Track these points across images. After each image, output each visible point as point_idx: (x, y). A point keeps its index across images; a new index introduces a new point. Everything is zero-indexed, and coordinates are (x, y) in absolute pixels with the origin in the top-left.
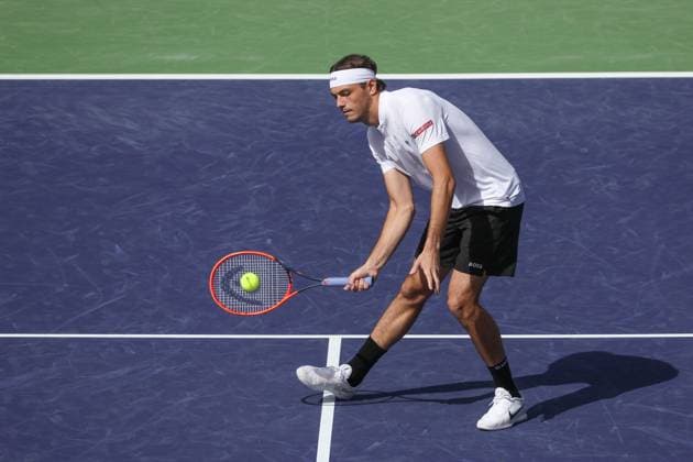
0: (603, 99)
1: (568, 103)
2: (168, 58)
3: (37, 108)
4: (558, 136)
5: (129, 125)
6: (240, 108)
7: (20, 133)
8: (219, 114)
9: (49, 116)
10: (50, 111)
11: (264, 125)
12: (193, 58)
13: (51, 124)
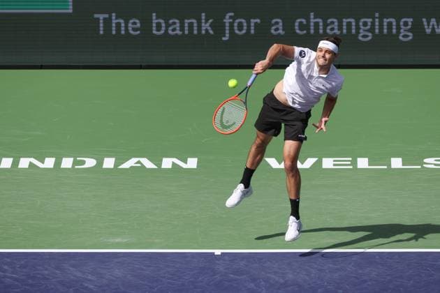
0: (350, 264)
1: (330, 265)
2: (111, 240)
3: (39, 268)
4: (326, 284)
5: (90, 277)
6: (151, 268)
7: (30, 281)
8: (139, 271)
9: (46, 272)
10: (46, 270)
11: (164, 277)
12: (126, 240)
13: (47, 277)
